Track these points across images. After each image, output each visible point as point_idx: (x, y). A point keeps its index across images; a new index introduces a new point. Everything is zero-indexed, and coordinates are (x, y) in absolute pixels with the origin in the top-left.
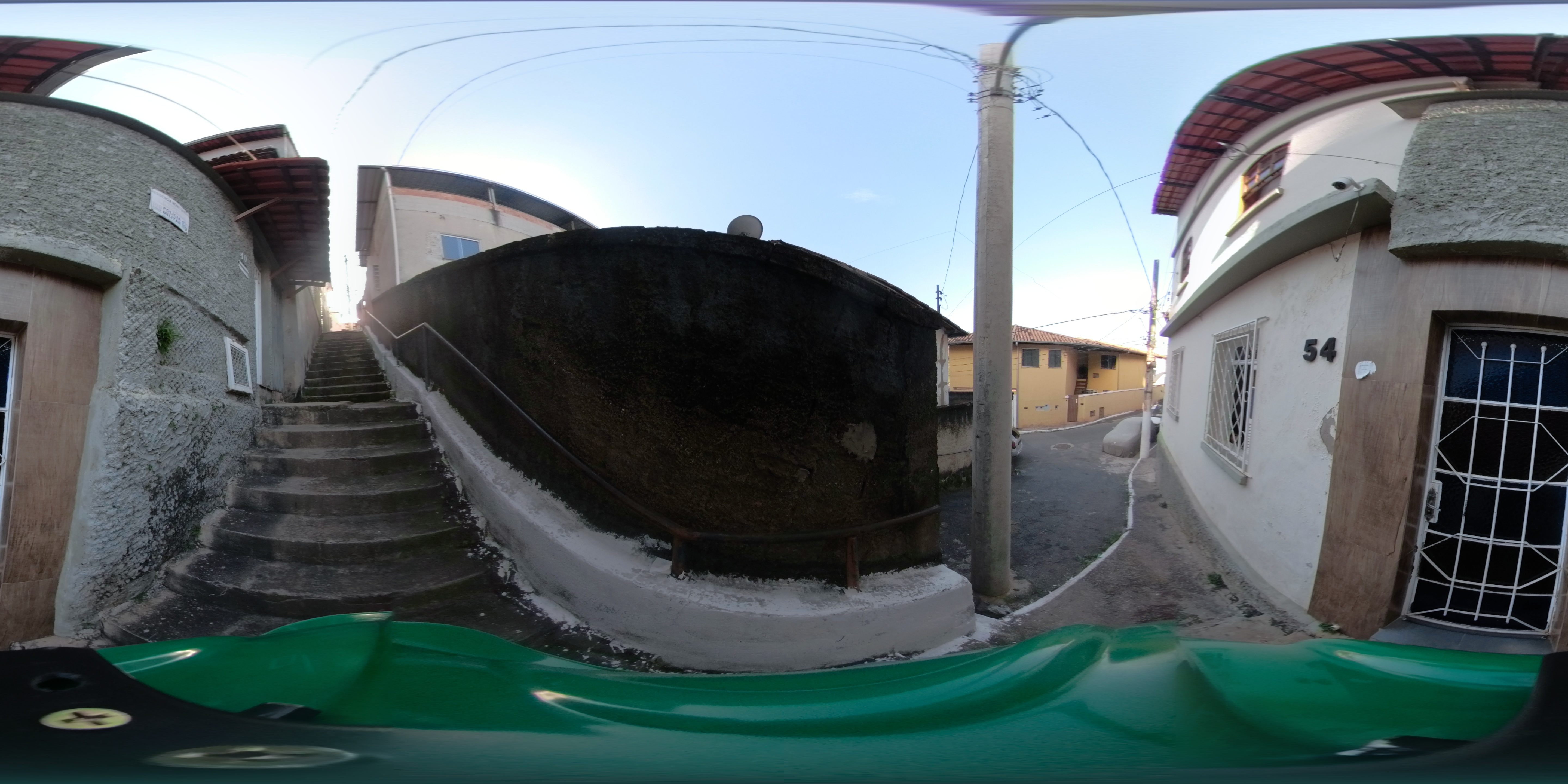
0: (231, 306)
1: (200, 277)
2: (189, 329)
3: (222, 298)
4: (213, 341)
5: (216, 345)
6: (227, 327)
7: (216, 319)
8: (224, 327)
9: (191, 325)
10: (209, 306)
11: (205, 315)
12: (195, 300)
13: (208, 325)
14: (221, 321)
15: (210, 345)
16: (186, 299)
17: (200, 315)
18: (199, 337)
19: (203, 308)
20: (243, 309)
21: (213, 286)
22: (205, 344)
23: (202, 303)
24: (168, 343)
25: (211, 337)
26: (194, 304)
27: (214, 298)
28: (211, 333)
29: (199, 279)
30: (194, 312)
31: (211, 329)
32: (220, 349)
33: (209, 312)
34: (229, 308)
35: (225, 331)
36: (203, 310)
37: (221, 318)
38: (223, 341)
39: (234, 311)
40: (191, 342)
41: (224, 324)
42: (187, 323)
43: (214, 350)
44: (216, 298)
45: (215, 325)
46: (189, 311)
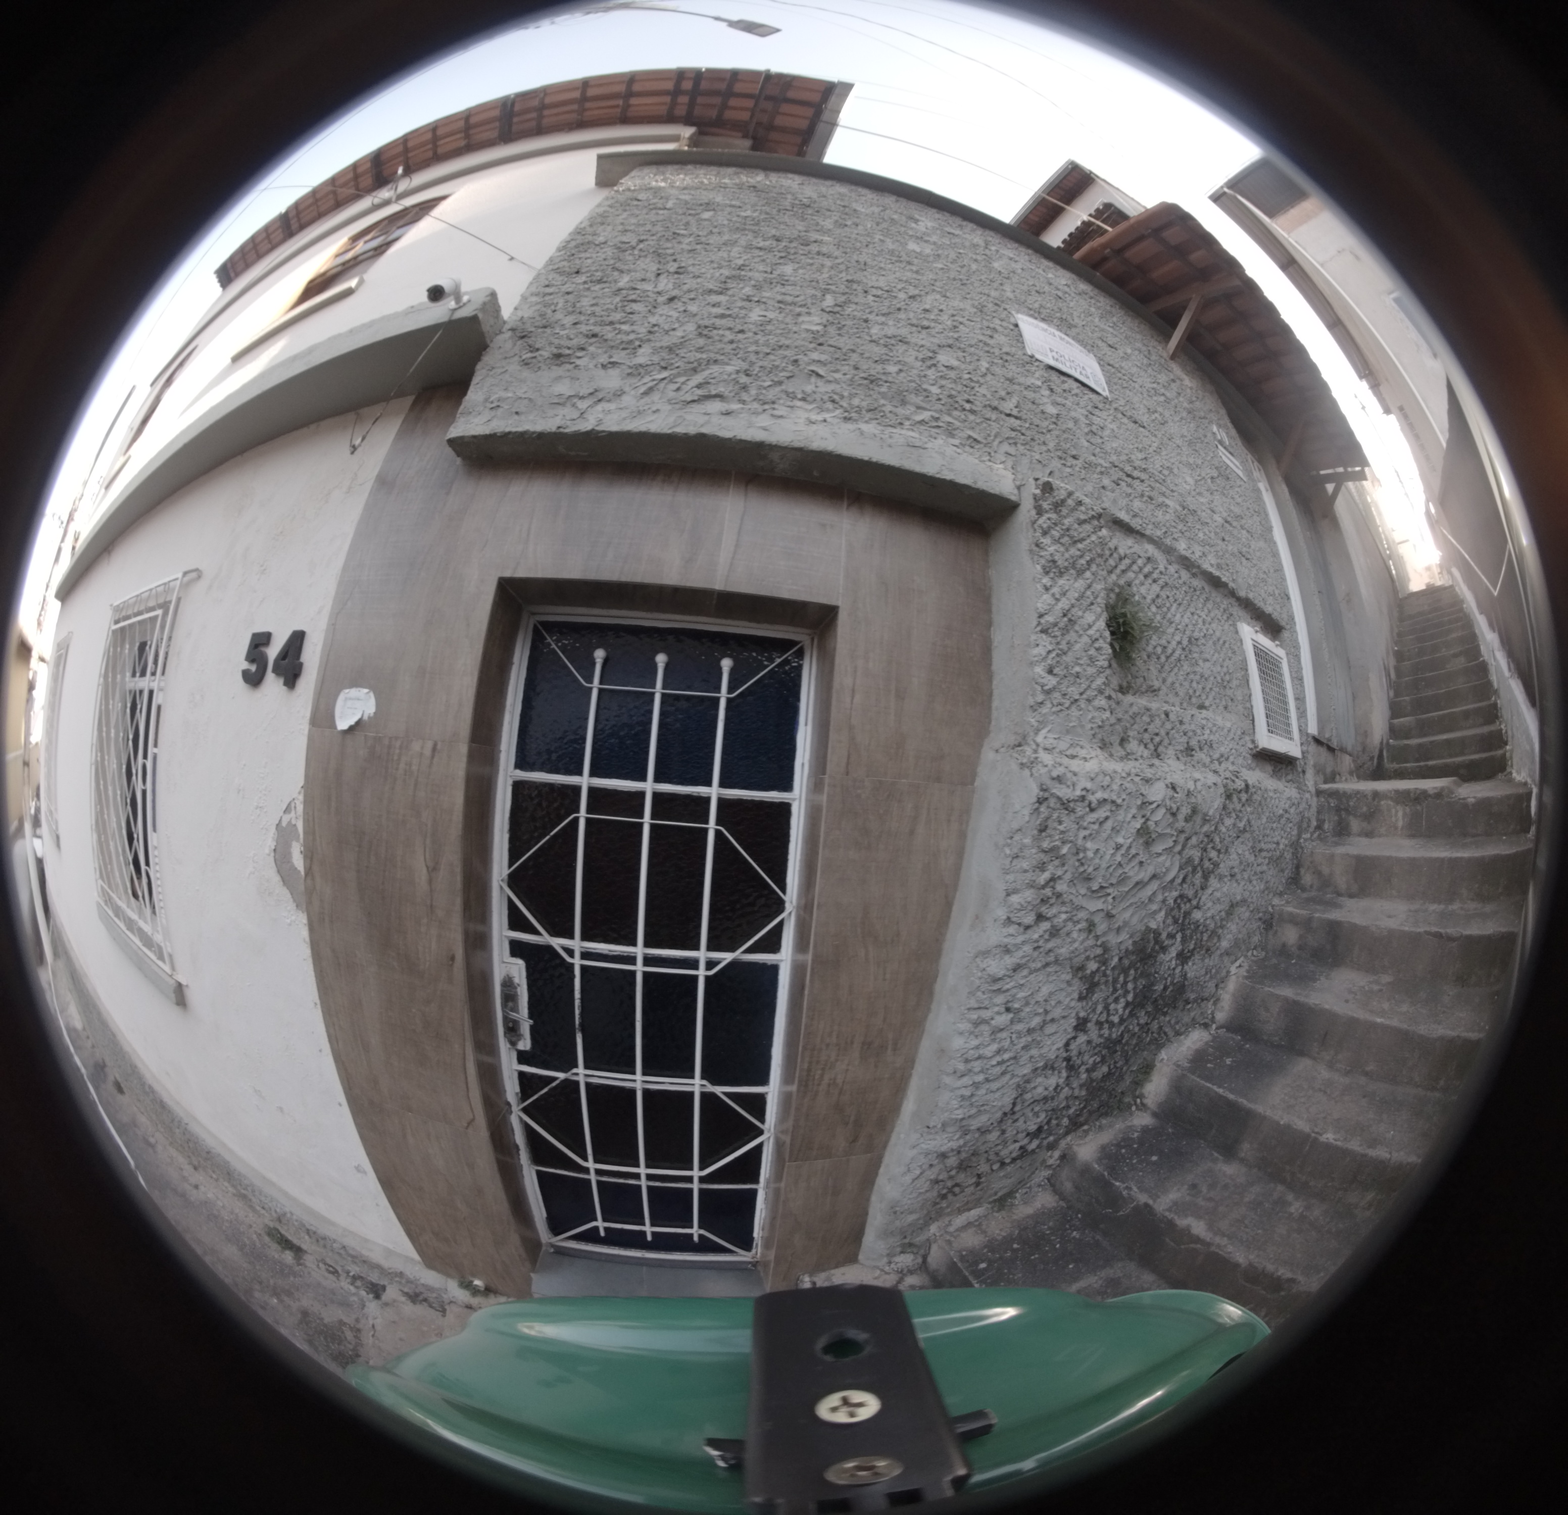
0: (1236, 550)
1: (1164, 489)
2: (1169, 609)
3: (1216, 534)
4: (1218, 634)
5: (1225, 642)
6: (1239, 599)
7: (1216, 583)
8: (1233, 601)
9: (1171, 599)
10: (1195, 553)
11: (1194, 575)
12: (1168, 541)
13: (1204, 596)
14: (1225, 585)
15: (1214, 644)
16: (1151, 540)
17: (1185, 575)
18: (1190, 627)
19: (1186, 558)
20: (1258, 554)
21: (1192, 507)
22: (1203, 641)
23: (1182, 546)
24: (1132, 643)
25: (1214, 625)
26: (1169, 551)
27: (1201, 535)
28: (1212, 614)
29: (1163, 494)
30: (1172, 569)
31: (1210, 605)
32: (1234, 653)
33: (1199, 567)
34: (1233, 554)
35: (1237, 611)
36: (1186, 563)
37: (1224, 579)
38: (1237, 632)
39: (1243, 560)
40: (1177, 638)
41: (1232, 594)
42: (1163, 594)
43: (1222, 655)
44: (1205, 534)
45: (1216, 596)
46: (1161, 567)
